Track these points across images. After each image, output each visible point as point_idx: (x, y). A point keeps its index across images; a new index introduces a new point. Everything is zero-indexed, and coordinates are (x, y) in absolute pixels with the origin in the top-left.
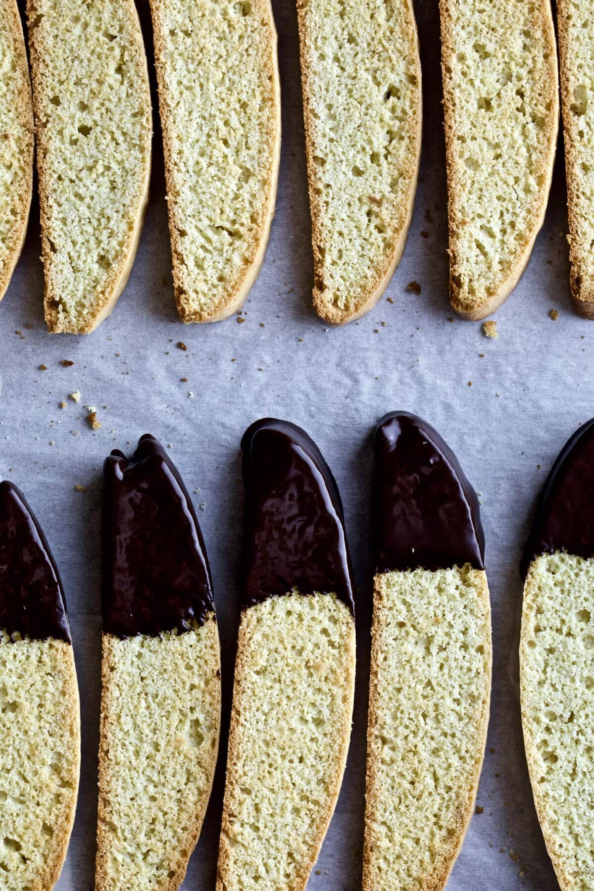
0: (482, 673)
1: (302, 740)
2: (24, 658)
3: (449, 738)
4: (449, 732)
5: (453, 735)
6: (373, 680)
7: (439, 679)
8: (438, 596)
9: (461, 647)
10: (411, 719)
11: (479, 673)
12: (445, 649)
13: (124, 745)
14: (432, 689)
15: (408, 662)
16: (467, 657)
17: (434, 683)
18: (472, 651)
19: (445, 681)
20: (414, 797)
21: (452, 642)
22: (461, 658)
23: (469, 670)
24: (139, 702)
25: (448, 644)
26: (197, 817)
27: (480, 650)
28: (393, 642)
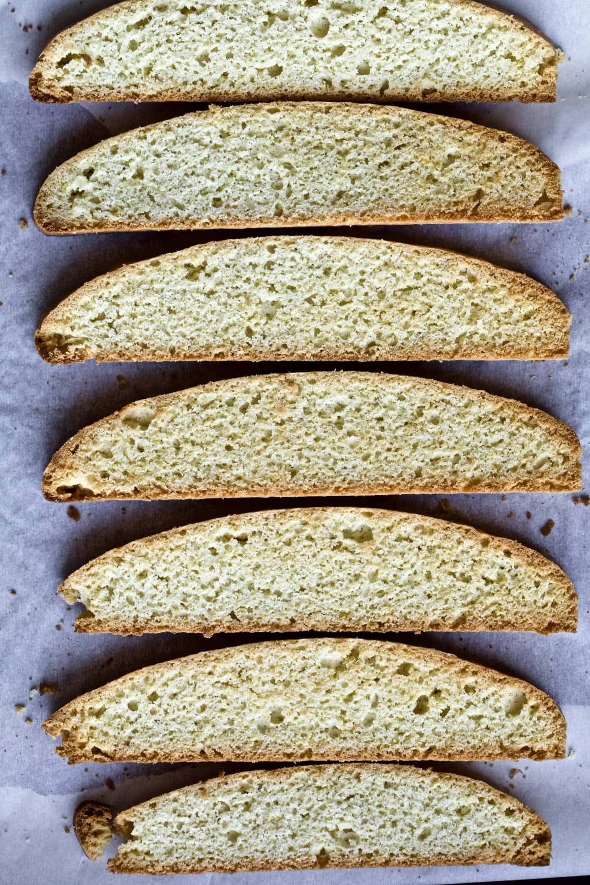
0: (296, 246)
1: (358, 421)
2: (224, 701)
3: (365, 277)
4: (359, 277)
5: (363, 273)
6: (309, 358)
7: (303, 290)
8: (217, 295)
9: (269, 269)
10: (347, 317)
11: (296, 249)
12: (273, 285)
13: (372, 607)
14: (314, 296)
15: (287, 322)
16: (279, 262)
17: (307, 296)
18: (274, 257)
19: (306, 283)
20: (429, 310)
21: (265, 278)
22: (281, 269)
23: (293, 259)
24: (326, 593)
25: (267, 282)
26: (446, 529)
27: (272, 249)
28: (268, 339)
